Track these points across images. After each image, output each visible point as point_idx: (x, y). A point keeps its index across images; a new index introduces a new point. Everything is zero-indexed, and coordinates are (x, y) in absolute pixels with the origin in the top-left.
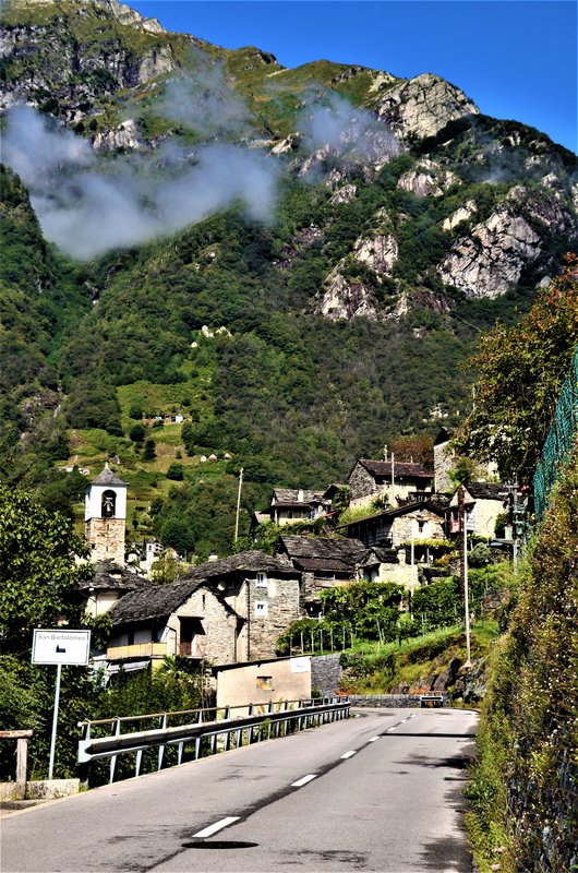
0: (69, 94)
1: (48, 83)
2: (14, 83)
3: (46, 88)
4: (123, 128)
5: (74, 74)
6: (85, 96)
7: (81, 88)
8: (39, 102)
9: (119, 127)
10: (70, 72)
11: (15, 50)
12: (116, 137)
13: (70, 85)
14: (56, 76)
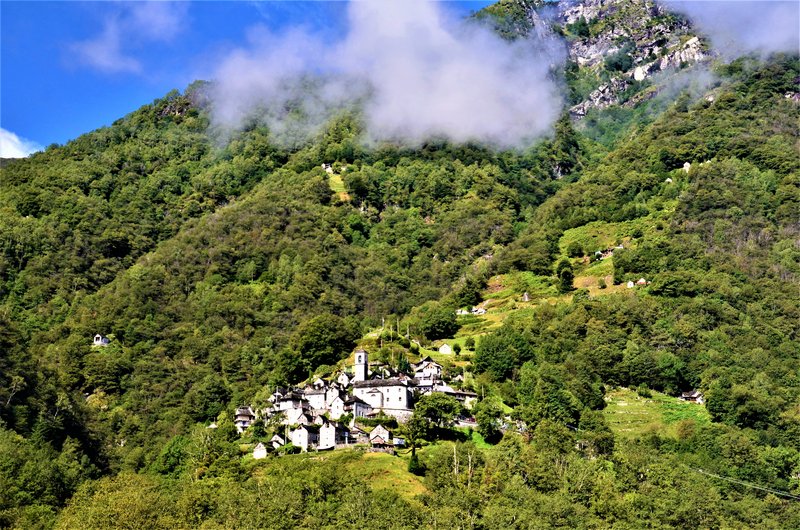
0: (647, 35)
1: (627, 30)
2: (597, 37)
3: (626, 35)
4: (688, 46)
5: (653, 19)
6: (661, 34)
7: (657, 28)
8: (619, 47)
9: (685, 46)
10: (649, 18)
11: (600, 13)
12: (682, 56)
13: (647, 28)
14: (636, 24)
